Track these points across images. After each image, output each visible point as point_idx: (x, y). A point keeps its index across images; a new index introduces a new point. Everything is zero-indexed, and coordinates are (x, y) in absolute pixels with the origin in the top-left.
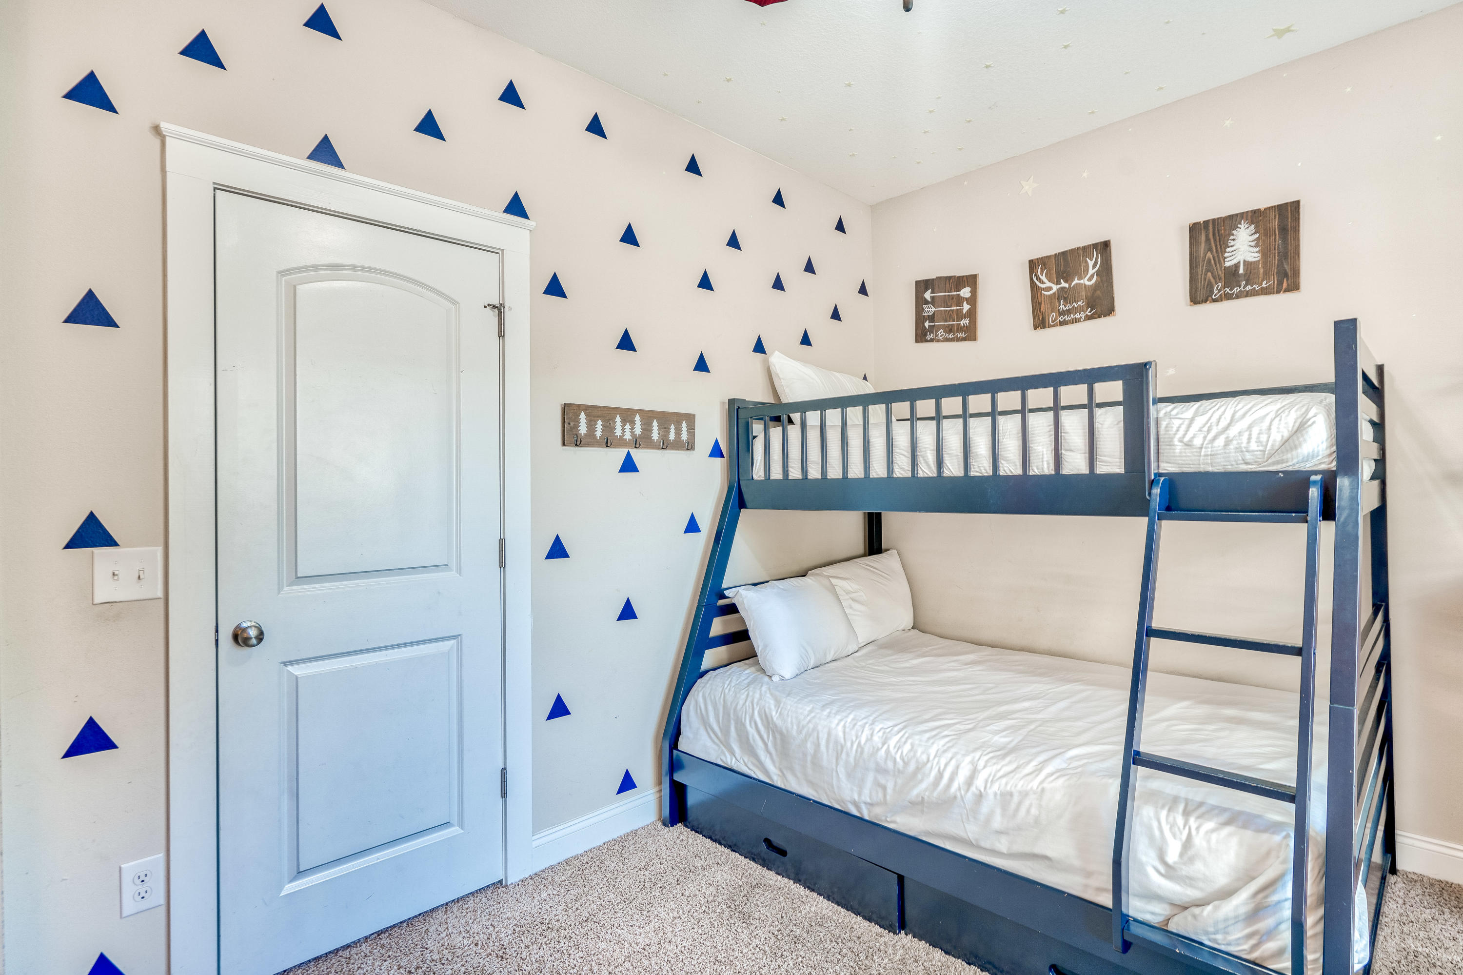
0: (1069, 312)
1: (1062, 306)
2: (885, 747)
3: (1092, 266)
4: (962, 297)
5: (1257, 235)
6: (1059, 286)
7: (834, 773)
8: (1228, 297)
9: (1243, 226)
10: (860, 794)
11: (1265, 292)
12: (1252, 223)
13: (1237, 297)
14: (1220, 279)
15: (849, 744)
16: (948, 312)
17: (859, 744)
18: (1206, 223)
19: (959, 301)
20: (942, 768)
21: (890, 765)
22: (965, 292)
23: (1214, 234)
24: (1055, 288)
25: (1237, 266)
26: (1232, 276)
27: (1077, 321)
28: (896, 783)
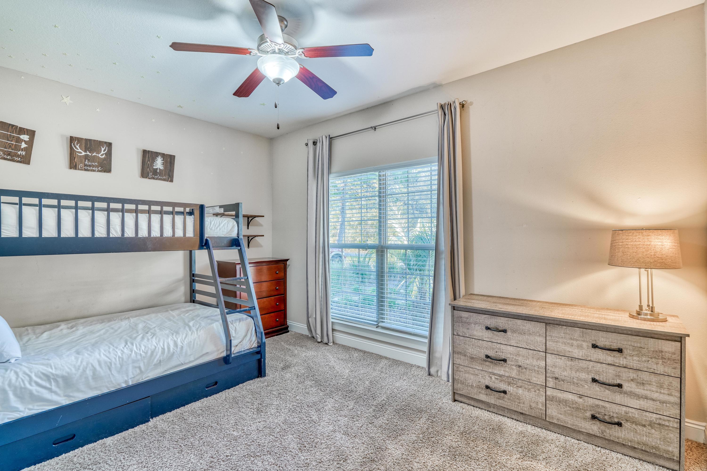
0: (90, 166)
1: (86, 162)
2: (133, 352)
3: (103, 150)
4: (21, 139)
5: (163, 162)
6: (85, 153)
7: (111, 376)
8: (154, 178)
9: (160, 157)
10: (127, 376)
11: (164, 180)
12: (162, 157)
13: (156, 179)
14: (152, 172)
15: (114, 360)
16: (8, 144)
17: (119, 357)
18: (149, 151)
19: (19, 140)
20: (163, 347)
21: (139, 357)
22: (25, 137)
23: (151, 156)
24: (84, 153)
25: (157, 169)
26: (155, 172)
27: (94, 171)
28: (144, 362)
